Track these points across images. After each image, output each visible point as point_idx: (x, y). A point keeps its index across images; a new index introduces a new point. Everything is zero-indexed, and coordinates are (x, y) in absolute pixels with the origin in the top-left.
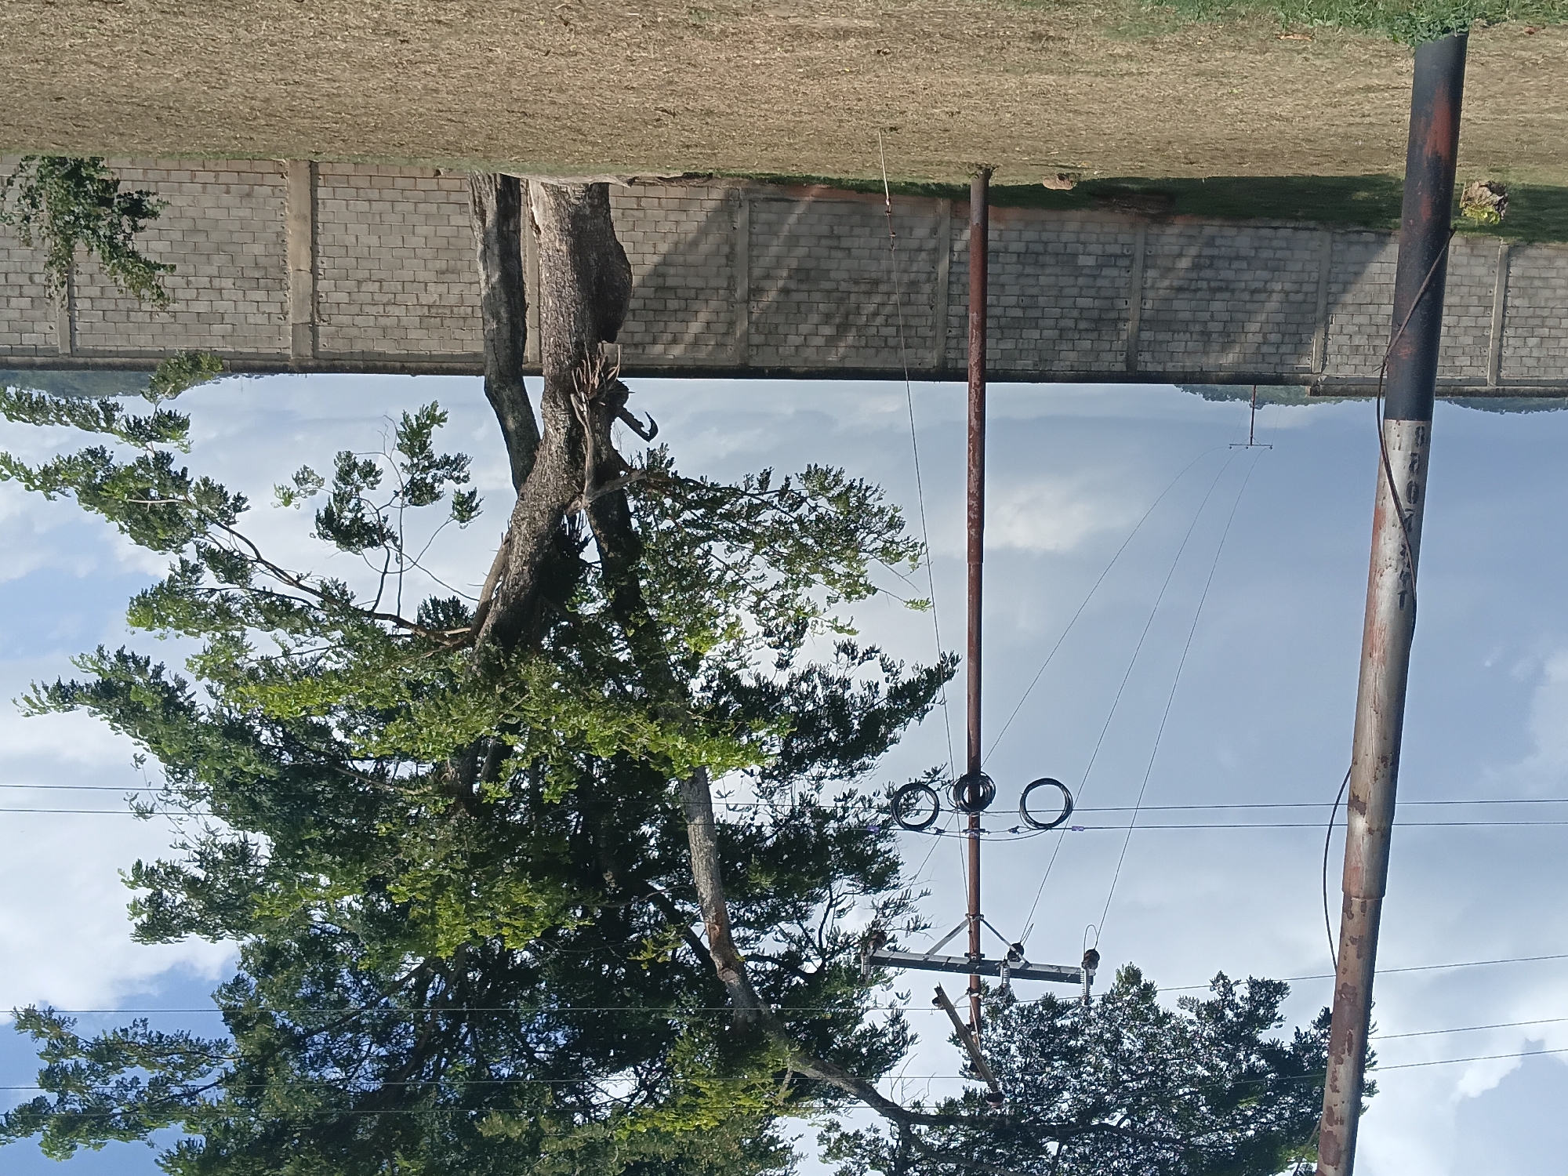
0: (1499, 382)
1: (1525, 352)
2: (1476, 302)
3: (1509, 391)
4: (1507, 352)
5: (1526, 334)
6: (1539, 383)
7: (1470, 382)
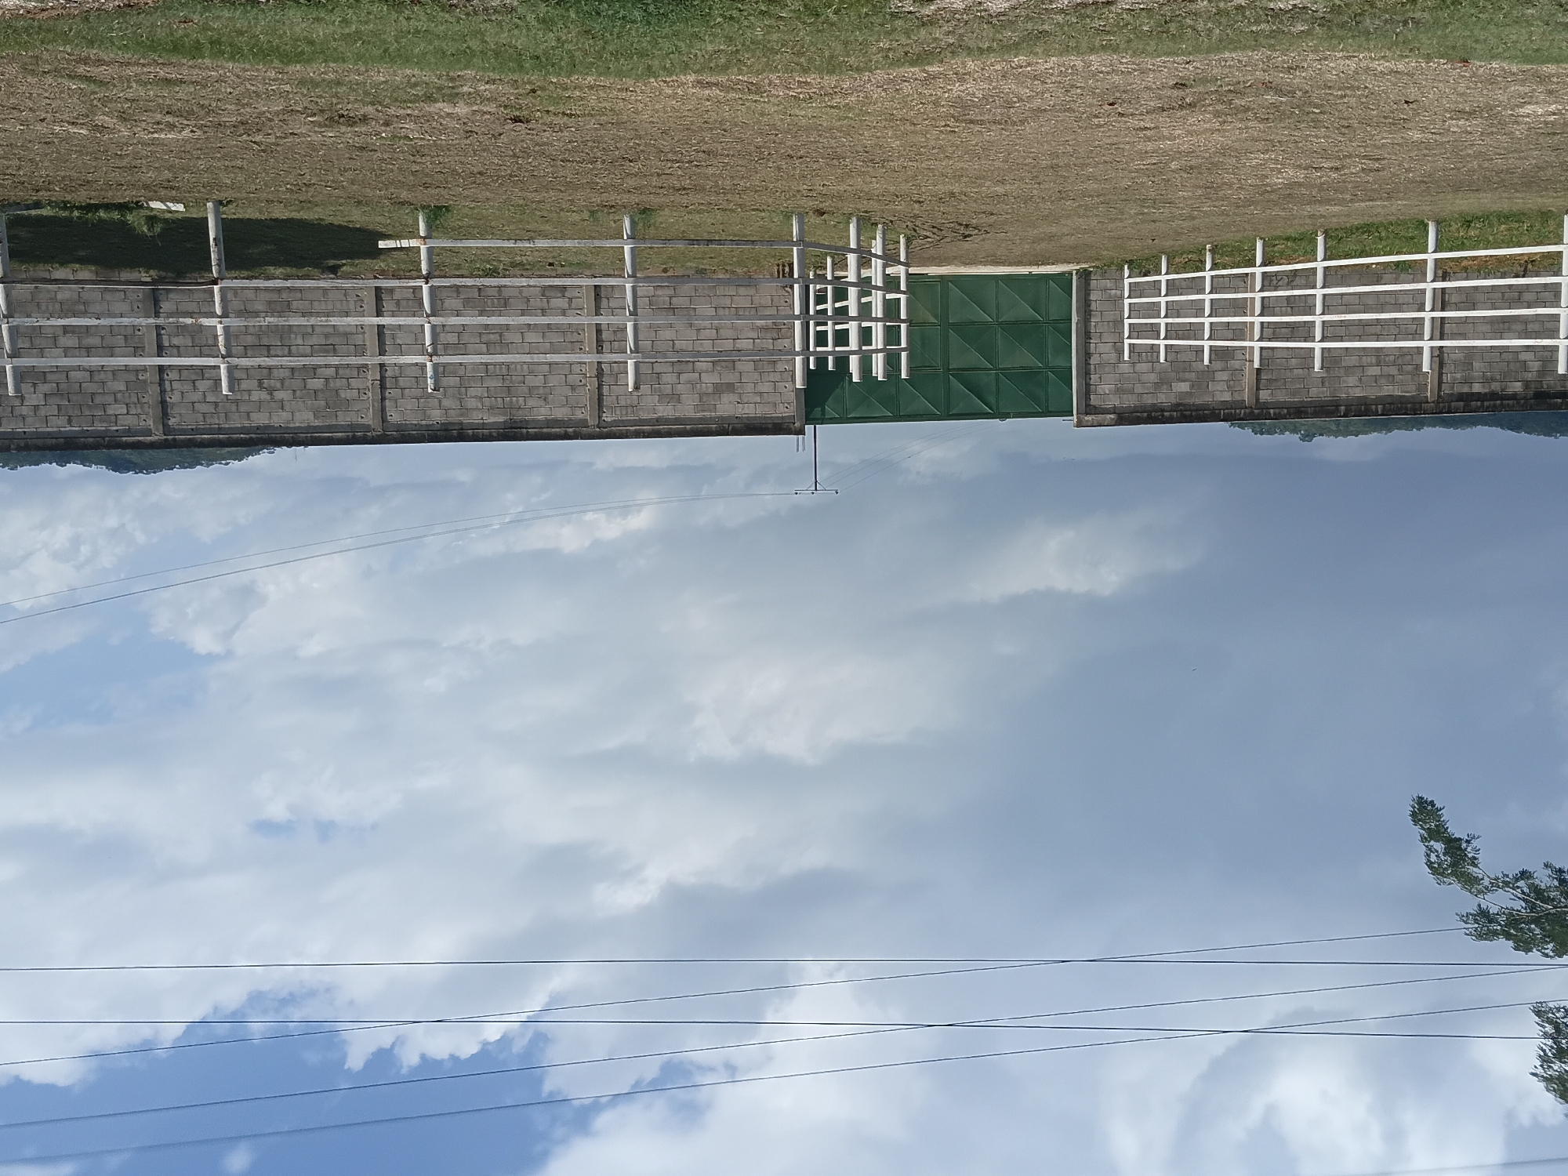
0: (167, 430)
1: (196, 397)
2: (122, 342)
3: (182, 441)
4: (174, 398)
5: (194, 377)
6: (220, 430)
7: (129, 432)
